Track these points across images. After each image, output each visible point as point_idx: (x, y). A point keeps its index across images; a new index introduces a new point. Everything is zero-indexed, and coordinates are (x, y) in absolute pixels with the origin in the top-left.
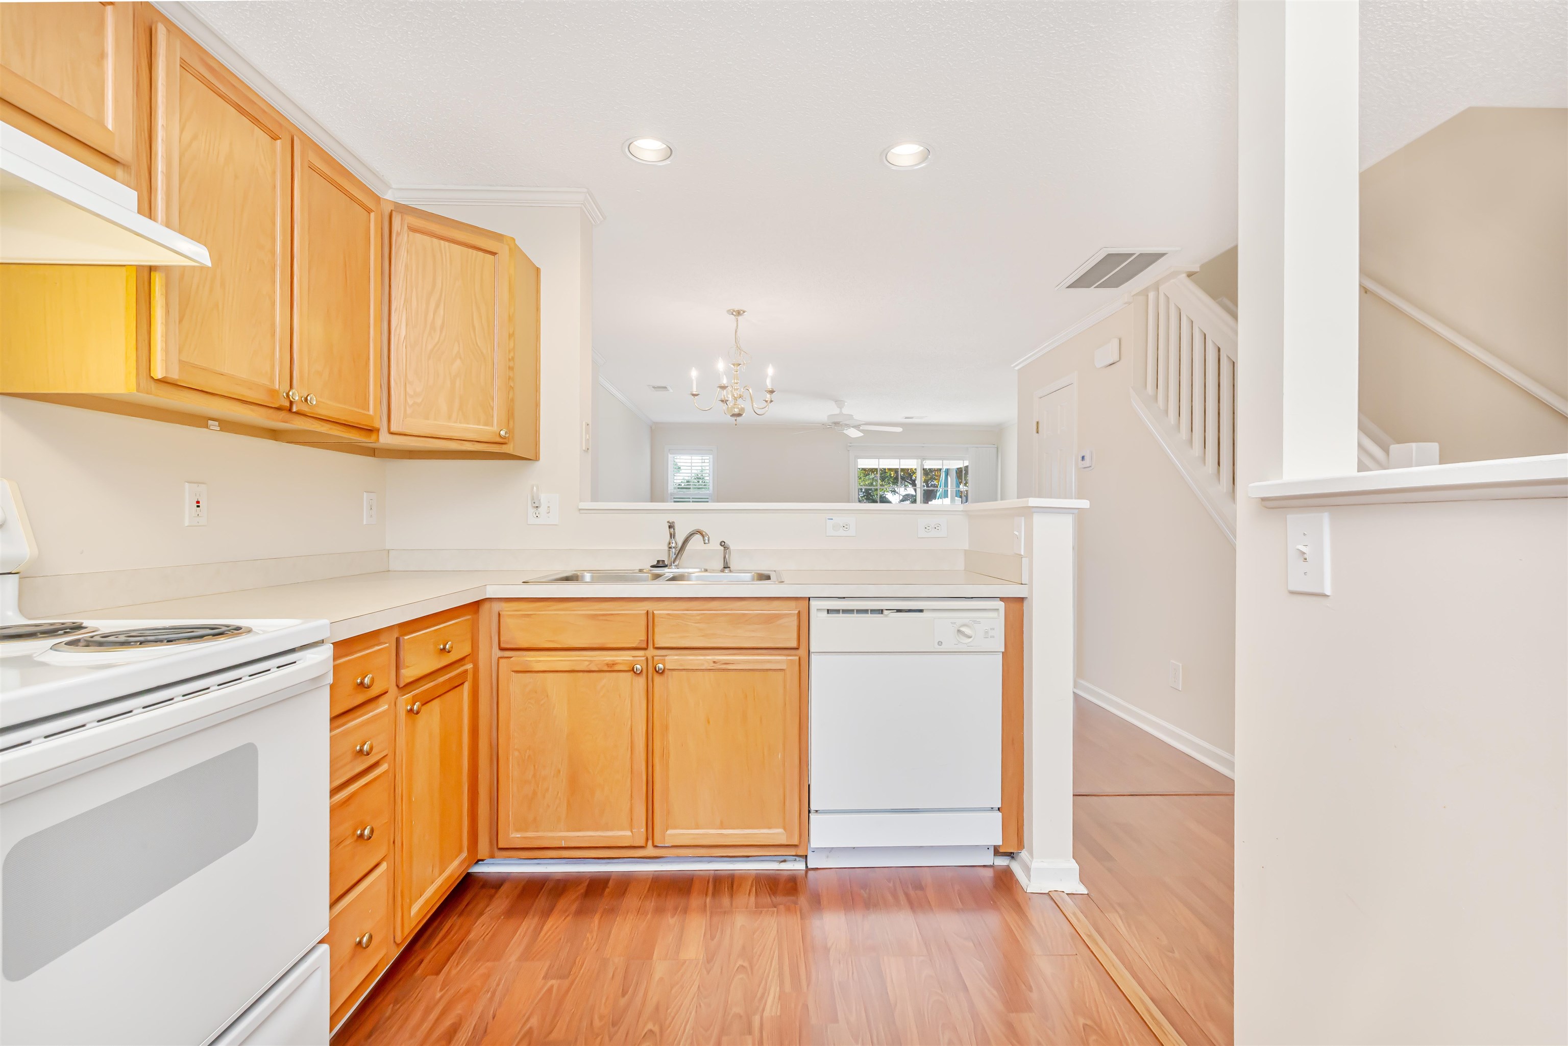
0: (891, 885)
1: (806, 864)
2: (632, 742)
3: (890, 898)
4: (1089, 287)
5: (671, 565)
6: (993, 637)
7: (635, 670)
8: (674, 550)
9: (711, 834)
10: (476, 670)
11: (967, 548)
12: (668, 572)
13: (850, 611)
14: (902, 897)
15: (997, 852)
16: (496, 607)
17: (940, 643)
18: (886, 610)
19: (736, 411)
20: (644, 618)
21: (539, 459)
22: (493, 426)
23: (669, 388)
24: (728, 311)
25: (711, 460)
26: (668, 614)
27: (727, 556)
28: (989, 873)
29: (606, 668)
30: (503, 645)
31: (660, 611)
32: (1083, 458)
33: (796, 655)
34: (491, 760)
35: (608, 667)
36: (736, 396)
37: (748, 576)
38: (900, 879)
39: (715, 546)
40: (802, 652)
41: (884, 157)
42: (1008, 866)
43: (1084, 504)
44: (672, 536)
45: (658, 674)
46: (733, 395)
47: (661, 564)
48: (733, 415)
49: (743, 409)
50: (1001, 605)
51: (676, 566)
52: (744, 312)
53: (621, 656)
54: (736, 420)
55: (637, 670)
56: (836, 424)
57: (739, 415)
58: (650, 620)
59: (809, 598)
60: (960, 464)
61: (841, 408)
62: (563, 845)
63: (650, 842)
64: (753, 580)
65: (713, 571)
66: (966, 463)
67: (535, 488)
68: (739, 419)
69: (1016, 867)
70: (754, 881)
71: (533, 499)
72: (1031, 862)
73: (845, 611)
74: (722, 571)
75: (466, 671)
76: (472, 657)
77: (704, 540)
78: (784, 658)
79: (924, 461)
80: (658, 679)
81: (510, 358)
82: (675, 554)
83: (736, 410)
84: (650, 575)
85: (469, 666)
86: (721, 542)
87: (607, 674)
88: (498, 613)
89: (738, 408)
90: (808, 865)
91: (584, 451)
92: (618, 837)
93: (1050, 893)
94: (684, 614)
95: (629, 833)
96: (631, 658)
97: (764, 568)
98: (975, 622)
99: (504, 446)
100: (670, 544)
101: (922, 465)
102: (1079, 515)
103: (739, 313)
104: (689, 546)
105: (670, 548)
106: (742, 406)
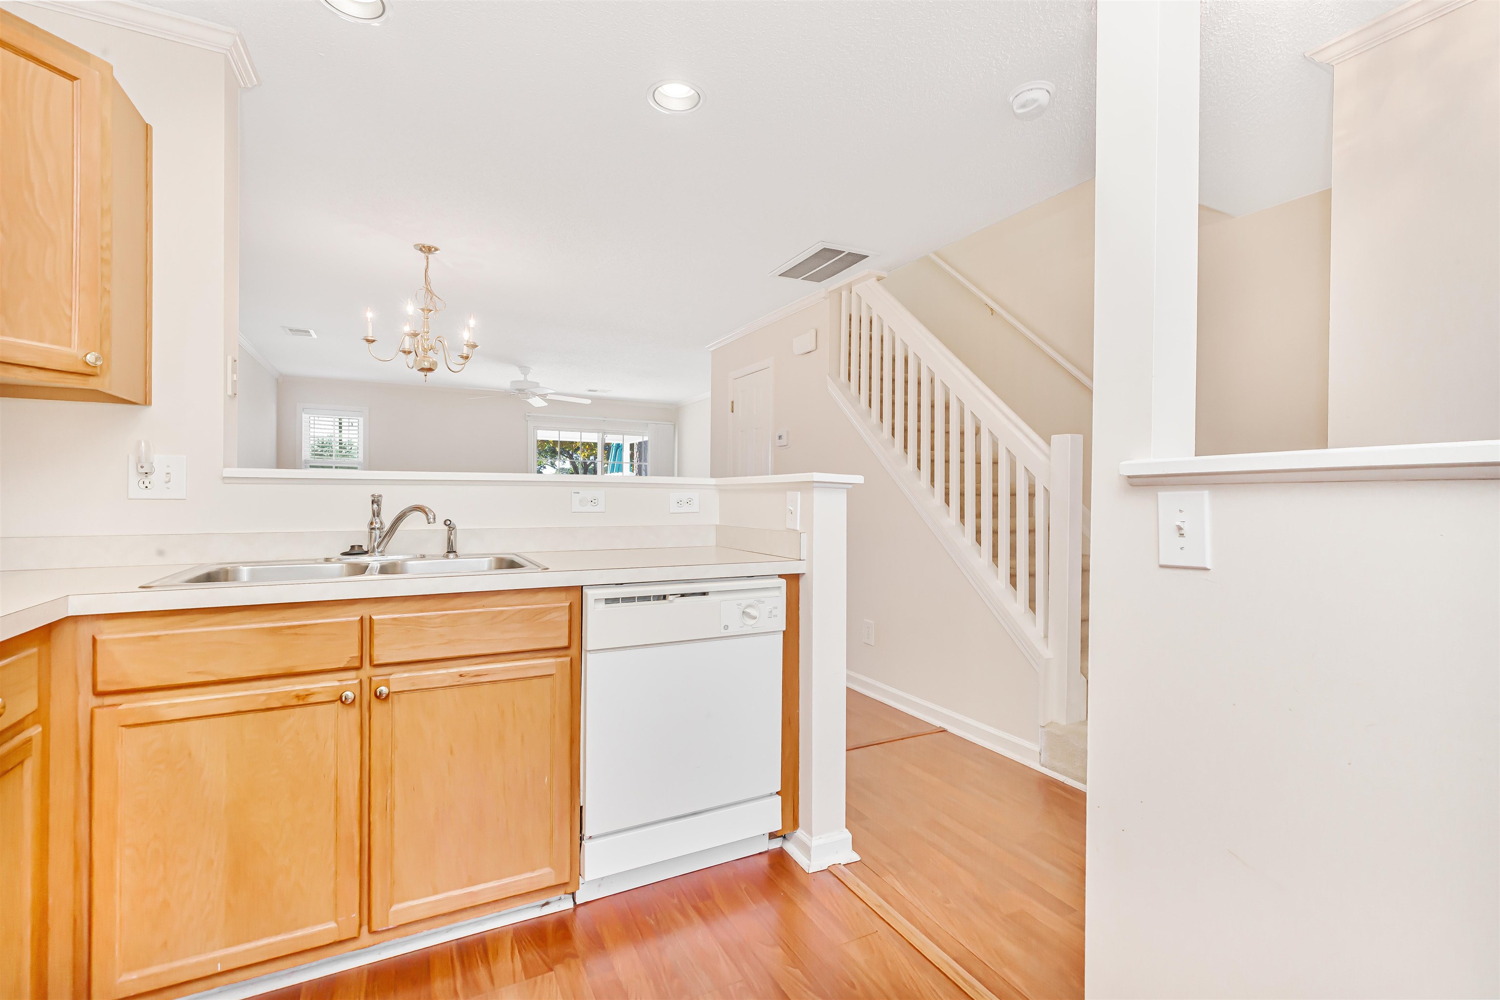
0: (676, 901)
1: (574, 900)
2: (337, 799)
3: (679, 917)
4: (797, 278)
5: (373, 551)
6: (776, 616)
7: (344, 699)
8: (378, 532)
9: (455, 896)
10: (45, 735)
11: (718, 523)
12: (373, 561)
13: (631, 599)
14: (692, 913)
15: (772, 836)
16: (85, 631)
17: (726, 627)
18: (671, 595)
19: (426, 365)
20: (357, 627)
21: (150, 404)
22: (71, 347)
23: (312, 332)
24: (415, 246)
25: (361, 423)
26: (395, 619)
27: (452, 537)
28: (764, 861)
29: (294, 702)
30: (100, 688)
31: (379, 616)
32: (780, 437)
33: (566, 656)
34: (76, 869)
35: (299, 699)
36: (426, 347)
37: (485, 563)
38: (683, 892)
39: (440, 526)
40: (574, 651)
41: (652, 95)
42: (781, 848)
43: (859, 479)
44: (376, 514)
45: (378, 700)
46: (423, 346)
47: (356, 550)
48: (422, 370)
49: (435, 364)
50: (783, 582)
51: (381, 552)
52: (436, 250)
53: (319, 682)
54: (426, 375)
55: (346, 699)
56: (520, 393)
57: (430, 370)
58: (366, 628)
59: (582, 586)
60: (636, 440)
61: (525, 375)
62: (219, 969)
63: (365, 928)
64: (490, 569)
65: (433, 557)
66: (646, 439)
67: (143, 444)
68: (429, 374)
69: (791, 848)
70: (514, 941)
71: (139, 460)
72: (810, 840)
73: (626, 600)
74: (447, 557)
75: (29, 741)
76: (40, 715)
77: (428, 519)
78: (552, 660)
79: (606, 435)
80: (378, 708)
81: (104, 245)
82: (380, 537)
83: (426, 363)
84: (344, 565)
85: (35, 731)
86: (445, 522)
87: (298, 710)
88: (91, 637)
89: (429, 361)
90: (576, 901)
91: (230, 396)
92: (313, 935)
93: (829, 868)
94: (418, 617)
95: (332, 925)
96: (337, 684)
97: (508, 551)
98: (760, 601)
99: (91, 379)
100: (372, 523)
101: (603, 439)
102: (852, 491)
103: (428, 250)
104: (402, 527)
105: (372, 529)
106: (434, 359)
